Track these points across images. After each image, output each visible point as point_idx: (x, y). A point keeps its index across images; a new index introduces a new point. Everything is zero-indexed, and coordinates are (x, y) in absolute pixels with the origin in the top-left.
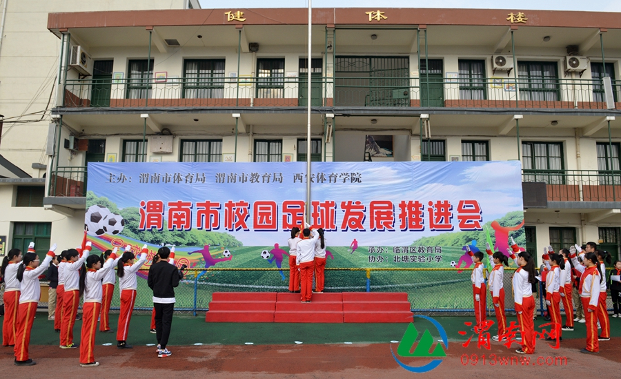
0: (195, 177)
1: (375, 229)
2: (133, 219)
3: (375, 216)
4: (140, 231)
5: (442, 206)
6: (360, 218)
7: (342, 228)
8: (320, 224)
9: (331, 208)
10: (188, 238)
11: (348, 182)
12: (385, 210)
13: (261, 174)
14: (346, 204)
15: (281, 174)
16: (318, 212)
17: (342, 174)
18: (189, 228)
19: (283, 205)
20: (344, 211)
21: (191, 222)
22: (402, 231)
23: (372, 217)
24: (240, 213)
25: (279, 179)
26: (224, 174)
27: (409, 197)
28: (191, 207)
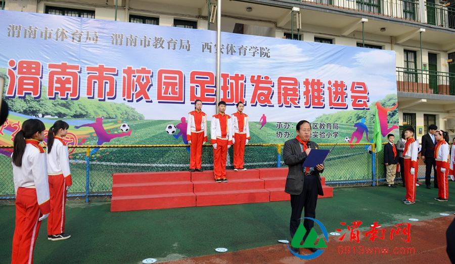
0: (84, 36)
1: (282, 105)
3: (282, 92)
4: (8, 98)
5: (339, 85)
6: (269, 94)
7: (251, 102)
8: (230, 98)
9: (240, 82)
10: (75, 109)
11: (257, 56)
12: (292, 87)
13: (166, 39)
14: (256, 79)
15: (188, 41)
16: (228, 85)
17: (252, 48)
18: (76, 96)
19: (191, 75)
20: (253, 85)
21: (79, 89)
22: (306, 107)
23: (279, 93)
24: (141, 81)
25: (187, 46)
26: (122, 35)
27: (312, 76)
28: (79, 70)
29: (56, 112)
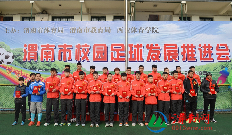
0: (57, 30)
1: (167, 61)
2: (19, 55)
3: (167, 53)
4: (23, 62)
5: (207, 47)
6: (158, 54)
7: (147, 60)
8: (134, 58)
9: (140, 48)
10: (53, 66)
11: (150, 32)
12: (173, 50)
13: (97, 28)
14: (149, 46)
15: (109, 28)
16: (132, 51)
17: (147, 28)
18: (53, 60)
19: (111, 46)
20: (148, 50)
21: (55, 57)
22: (183, 62)
23: (165, 54)
24: (85, 51)
25: (109, 31)
26: (75, 28)
27: (187, 42)
28: (55, 47)
29: (44, 68)
